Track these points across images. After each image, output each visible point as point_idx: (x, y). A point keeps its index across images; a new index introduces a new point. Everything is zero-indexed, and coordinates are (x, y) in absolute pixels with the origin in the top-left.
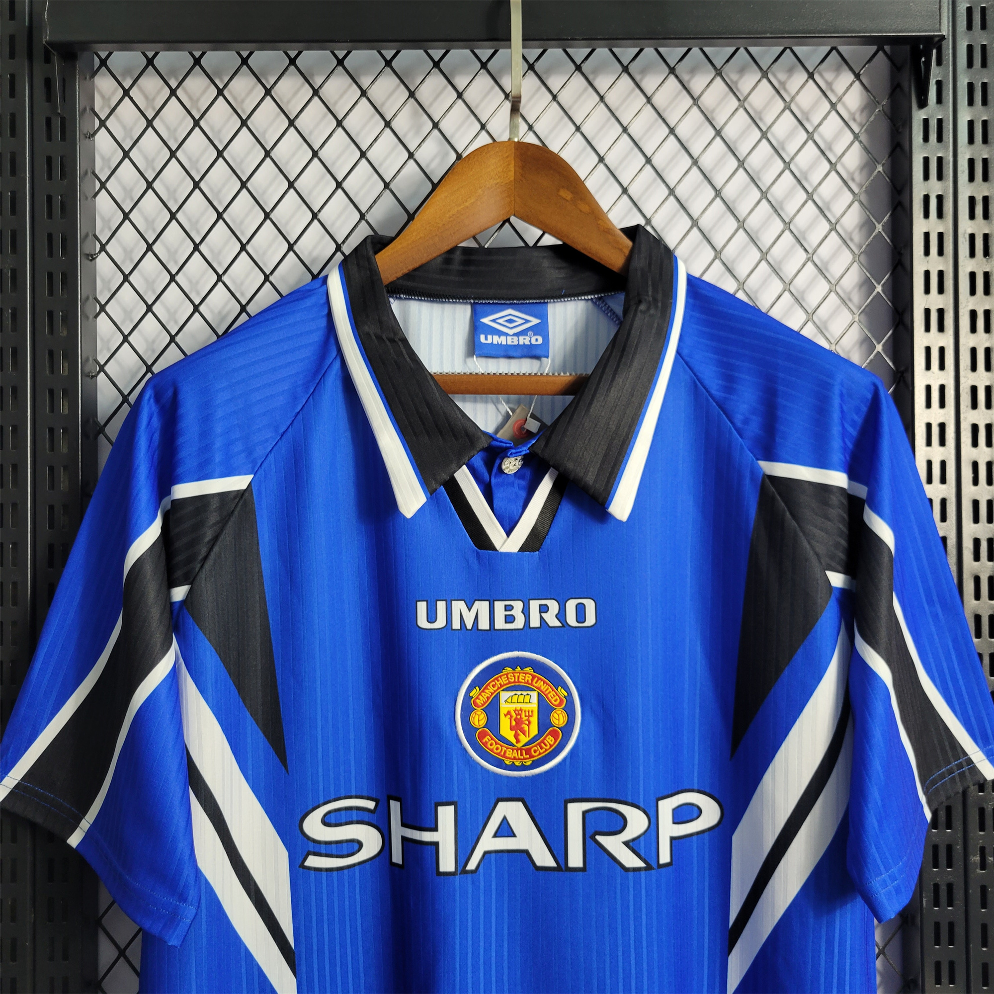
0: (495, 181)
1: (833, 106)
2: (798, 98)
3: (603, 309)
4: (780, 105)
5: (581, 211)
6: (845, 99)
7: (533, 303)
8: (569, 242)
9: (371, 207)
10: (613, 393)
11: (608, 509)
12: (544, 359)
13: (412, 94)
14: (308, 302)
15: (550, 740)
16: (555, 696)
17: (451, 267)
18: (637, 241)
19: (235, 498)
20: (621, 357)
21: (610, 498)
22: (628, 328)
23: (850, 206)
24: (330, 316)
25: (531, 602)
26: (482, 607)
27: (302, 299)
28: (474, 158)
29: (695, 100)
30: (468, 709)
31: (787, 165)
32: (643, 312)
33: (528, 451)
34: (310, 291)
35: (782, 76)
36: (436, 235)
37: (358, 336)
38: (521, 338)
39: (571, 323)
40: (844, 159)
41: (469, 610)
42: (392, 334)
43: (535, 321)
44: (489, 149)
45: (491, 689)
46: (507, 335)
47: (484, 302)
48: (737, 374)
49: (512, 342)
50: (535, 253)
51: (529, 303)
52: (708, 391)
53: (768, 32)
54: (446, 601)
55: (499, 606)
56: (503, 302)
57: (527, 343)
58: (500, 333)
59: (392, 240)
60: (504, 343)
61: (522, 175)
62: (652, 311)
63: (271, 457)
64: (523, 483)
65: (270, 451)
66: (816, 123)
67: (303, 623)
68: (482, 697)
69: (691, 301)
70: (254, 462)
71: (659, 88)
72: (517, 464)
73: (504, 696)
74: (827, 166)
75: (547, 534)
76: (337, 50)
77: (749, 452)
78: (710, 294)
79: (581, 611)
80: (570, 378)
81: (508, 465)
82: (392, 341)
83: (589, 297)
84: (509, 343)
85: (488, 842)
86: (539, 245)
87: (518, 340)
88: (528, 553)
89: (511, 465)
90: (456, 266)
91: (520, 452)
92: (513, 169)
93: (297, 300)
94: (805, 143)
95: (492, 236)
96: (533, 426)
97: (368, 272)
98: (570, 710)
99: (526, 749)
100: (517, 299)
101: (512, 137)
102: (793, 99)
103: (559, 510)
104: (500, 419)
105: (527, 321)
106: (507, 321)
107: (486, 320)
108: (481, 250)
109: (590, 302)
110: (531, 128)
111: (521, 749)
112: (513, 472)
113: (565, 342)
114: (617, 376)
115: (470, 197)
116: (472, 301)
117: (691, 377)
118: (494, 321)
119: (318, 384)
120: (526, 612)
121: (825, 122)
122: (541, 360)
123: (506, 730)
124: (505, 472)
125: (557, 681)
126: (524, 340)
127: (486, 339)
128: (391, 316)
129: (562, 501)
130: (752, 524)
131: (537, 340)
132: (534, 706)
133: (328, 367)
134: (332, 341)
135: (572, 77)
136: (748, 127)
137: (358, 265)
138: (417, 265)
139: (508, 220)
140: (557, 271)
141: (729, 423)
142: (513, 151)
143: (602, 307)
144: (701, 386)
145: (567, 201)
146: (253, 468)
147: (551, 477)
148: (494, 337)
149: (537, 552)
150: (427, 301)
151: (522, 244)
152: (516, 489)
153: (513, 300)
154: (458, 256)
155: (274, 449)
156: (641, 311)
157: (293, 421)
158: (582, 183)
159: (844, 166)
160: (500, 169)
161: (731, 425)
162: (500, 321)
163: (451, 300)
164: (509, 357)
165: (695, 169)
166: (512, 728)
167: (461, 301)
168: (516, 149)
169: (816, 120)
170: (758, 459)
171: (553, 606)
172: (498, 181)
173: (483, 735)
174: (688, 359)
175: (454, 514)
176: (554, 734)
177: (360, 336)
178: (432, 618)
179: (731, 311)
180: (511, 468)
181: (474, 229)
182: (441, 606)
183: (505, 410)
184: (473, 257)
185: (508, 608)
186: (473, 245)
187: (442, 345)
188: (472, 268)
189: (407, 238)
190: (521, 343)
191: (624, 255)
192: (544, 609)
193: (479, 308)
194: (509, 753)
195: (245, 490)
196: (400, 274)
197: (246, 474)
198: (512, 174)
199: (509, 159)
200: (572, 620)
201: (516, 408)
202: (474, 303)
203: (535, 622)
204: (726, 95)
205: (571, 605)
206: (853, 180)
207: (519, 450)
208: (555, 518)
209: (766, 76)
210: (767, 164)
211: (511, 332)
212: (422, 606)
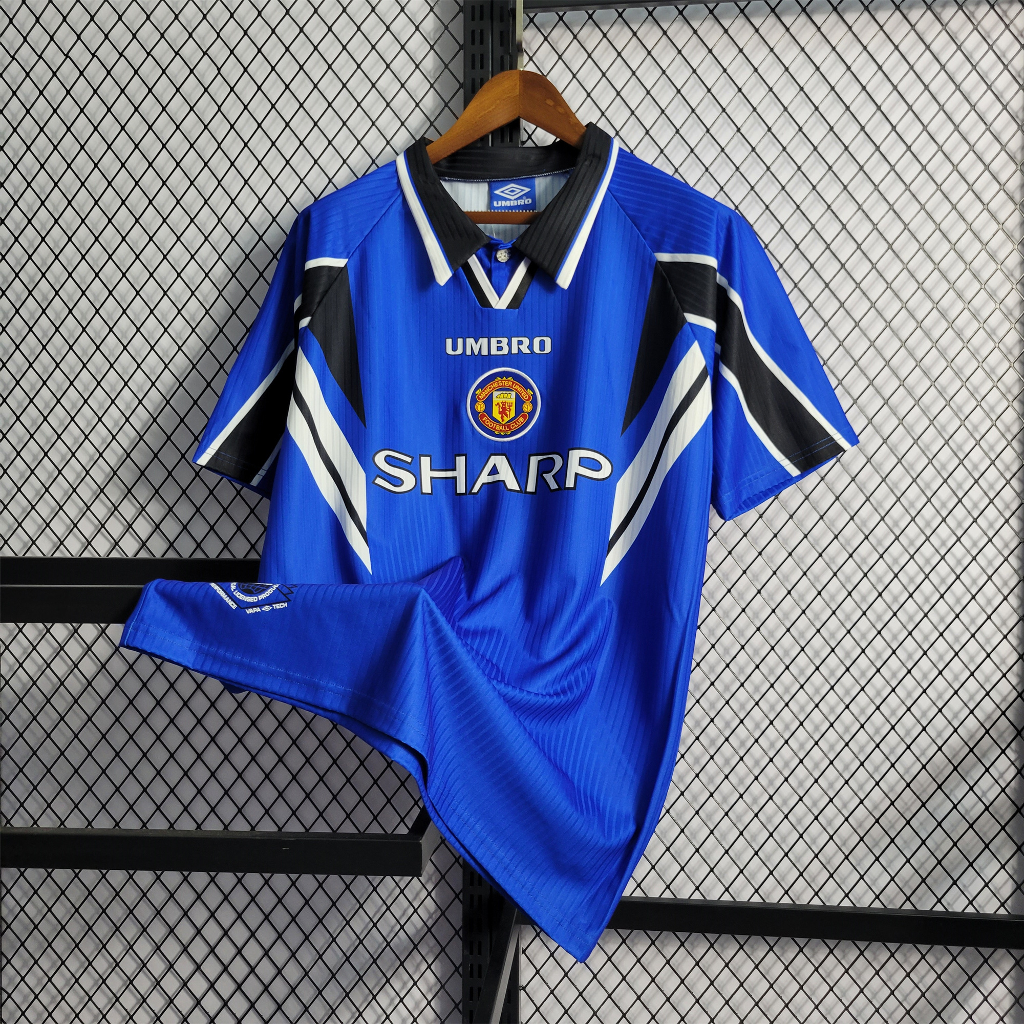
1: (1007, 26)
2: (983, 23)
4: (971, 27)
5: (559, 112)
6: (1015, 21)
7: (525, 178)
11: (556, 281)
15: (521, 419)
16: (526, 394)
19: (337, 271)
21: (557, 275)
22: (576, 174)
23: (1016, 93)
25: (513, 339)
26: (484, 341)
29: (913, 27)
30: (474, 401)
33: (512, 246)
35: (972, 8)
38: (519, 201)
40: (1013, 62)
41: (476, 343)
43: (527, 190)
45: (488, 390)
46: (510, 200)
49: (514, 204)
52: (625, 212)
54: (463, 338)
55: (494, 341)
57: (523, 203)
58: (506, 199)
60: (509, 205)
61: (524, 91)
62: (594, 164)
66: (995, 38)
68: (482, 394)
72: (505, 255)
73: (496, 394)
74: (1002, 67)
75: (524, 299)
79: (542, 345)
81: (500, 256)
84: (511, 205)
85: (484, 478)
87: (517, 203)
88: (512, 309)
89: (502, 256)
92: (518, 88)
94: (987, 52)
98: (534, 403)
99: (507, 425)
100: (515, 177)
102: (979, 23)
105: (523, 190)
106: (509, 191)
107: (497, 192)
111: (504, 425)
112: (503, 260)
115: (492, 105)
116: (488, 180)
118: (502, 192)
120: (509, 344)
123: (496, 414)
124: (499, 260)
125: (527, 386)
126: (521, 202)
127: (497, 203)
129: (533, 280)
131: (528, 201)
132: (513, 400)
136: (948, 43)
144: (622, 209)
145: (551, 106)
147: (525, 264)
148: (502, 202)
156: (586, 165)
157: (372, 229)
159: (1013, 67)
161: (638, 232)
162: (505, 192)
166: (500, 413)
167: (482, 181)
169: (994, 37)
171: (526, 341)
173: (483, 416)
174: (615, 193)
176: (524, 416)
178: (455, 348)
182: (460, 341)
185: (499, 342)
190: (519, 204)
192: (520, 343)
193: (493, 185)
194: (498, 428)
195: (343, 268)
197: (344, 258)
200: (537, 349)
203: (515, 351)
204: (933, 22)
205: (537, 341)
206: (1020, 76)
207: (506, 246)
208: (529, 290)
210: (960, 68)
211: (513, 198)
212: (449, 342)
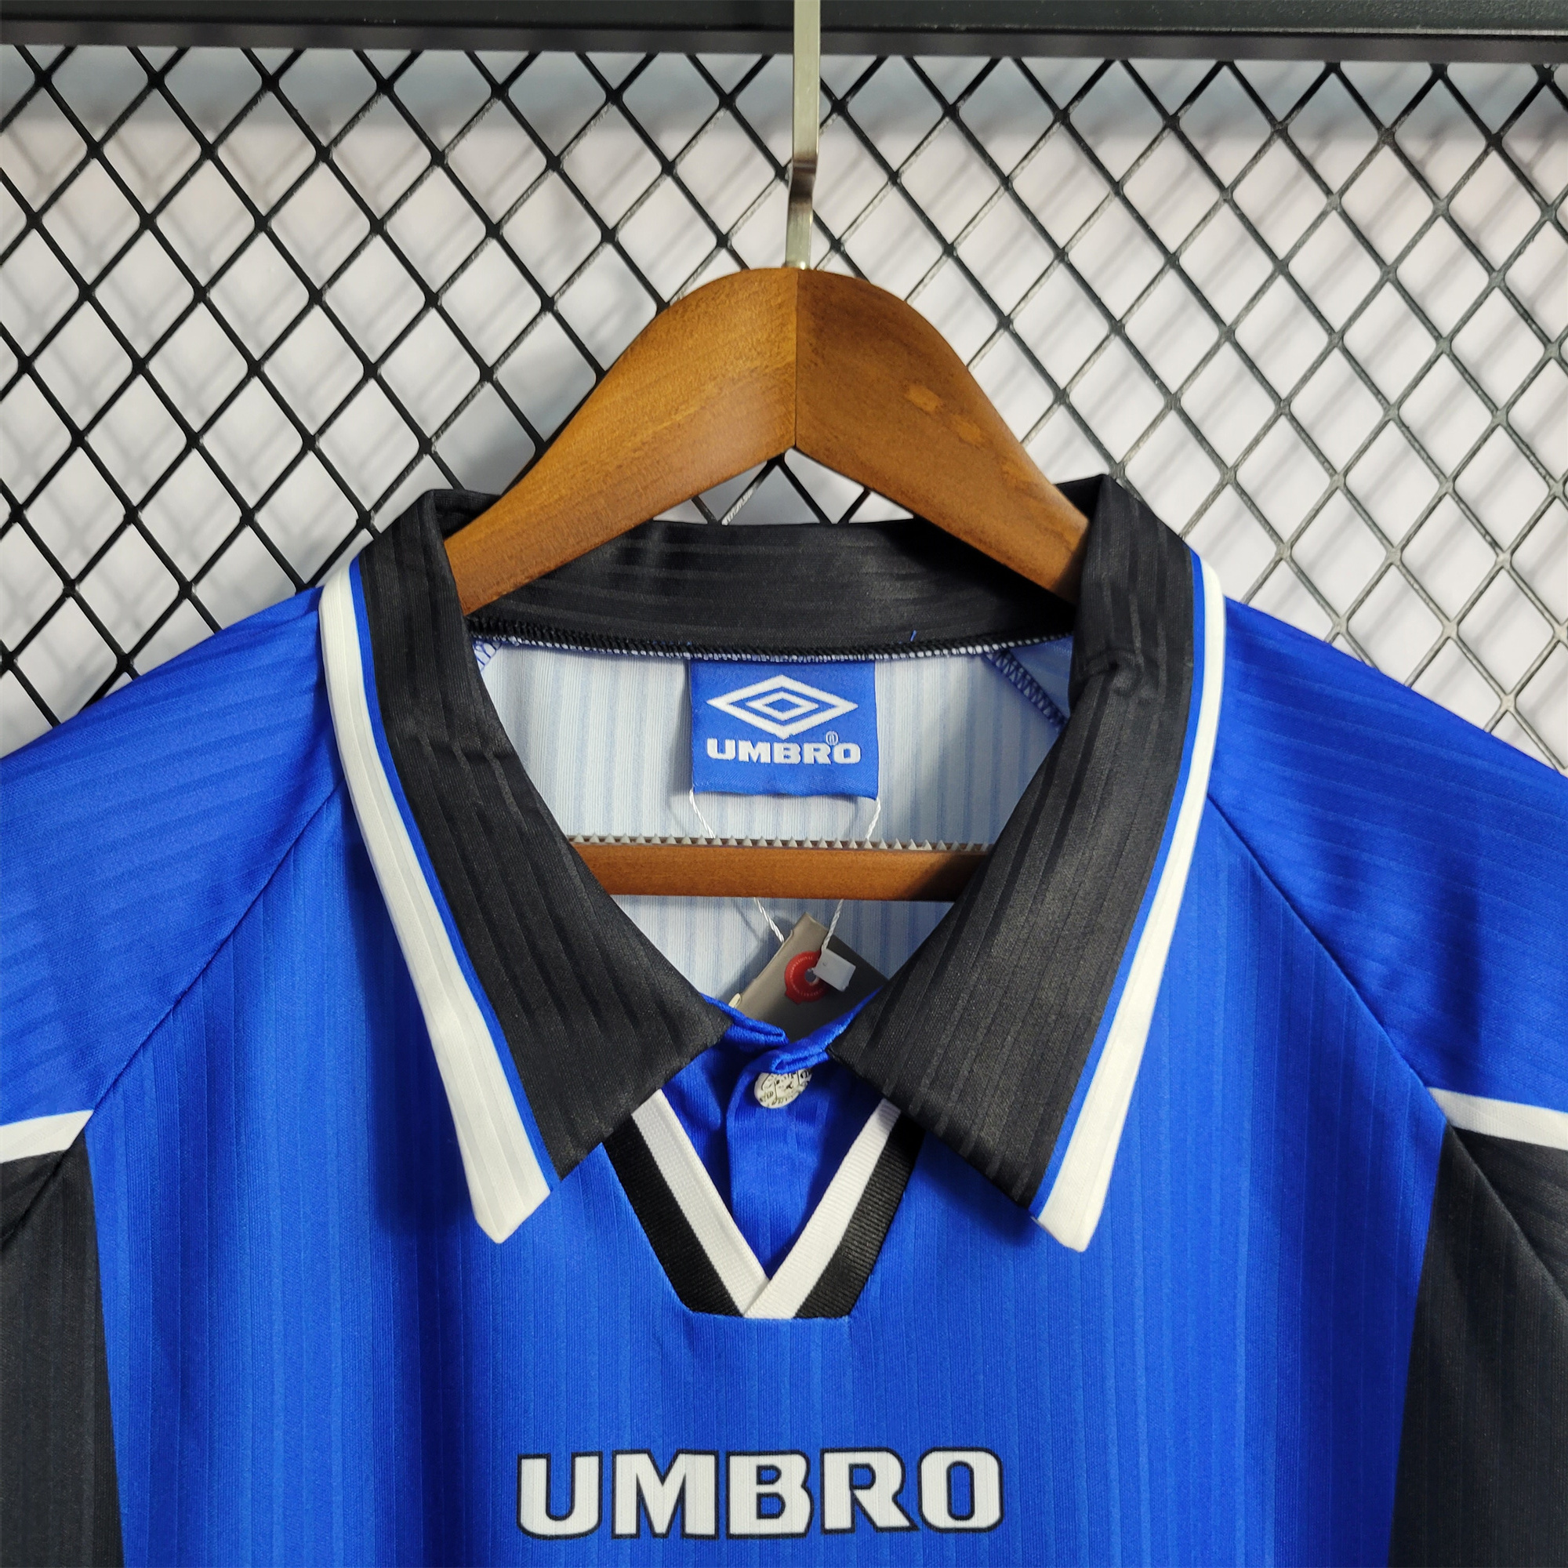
0: (749, 364)
1: (1548, 211)
3: (1012, 677)
4: (1425, 205)
5: (961, 440)
7: (838, 662)
8: (930, 516)
9: (447, 424)
10: (1052, 905)
11: (1037, 1215)
12: (864, 802)
13: (554, 163)
14: (267, 656)
17: (637, 570)
18: (1100, 515)
19: (35, 1176)
20: (1070, 810)
21: (1041, 1188)
22: (1086, 734)
24: (321, 689)
25: (828, 1457)
26: (697, 1470)
27: (251, 646)
28: (697, 306)
31: (1445, 345)
32: (1124, 695)
33: (825, 1056)
34: (275, 625)
36: (600, 492)
37: (387, 747)
38: (808, 748)
39: (931, 713)
41: (663, 1479)
42: (477, 739)
43: (843, 706)
44: (736, 285)
46: (772, 739)
47: (717, 657)
48: (1365, 856)
49: (786, 757)
50: (846, 541)
51: (830, 662)
52: (1288, 897)
53: (1417, 24)
54: (600, 1455)
55: (743, 1469)
56: (765, 658)
57: (823, 759)
58: (756, 735)
59: (491, 501)
60: (765, 759)
61: (815, 351)
62: (1145, 692)
63: (146, 1061)
64: (810, 1131)
65: (144, 1045)
66: (1509, 249)
67: (211, 1516)
69: (1239, 664)
70: (95, 1078)
71: (1141, 161)
72: (795, 1084)
74: (1539, 349)
75: (872, 1271)
76: (369, 47)
77: (1402, 1063)
78: (1285, 650)
79: (960, 1482)
80: (934, 858)
81: (772, 1089)
82: (476, 758)
83: (979, 649)
84: (779, 759)
86: (854, 519)
87: (801, 754)
88: (820, 1320)
89: (779, 1088)
90: (649, 569)
91: (805, 1059)
92: (794, 336)
93: (237, 649)
94: (1486, 294)
95: (741, 496)
96: (836, 971)
97: (425, 580)
100: (800, 653)
101: (792, 257)
102: (1453, 193)
103: (904, 1204)
104: (753, 947)
105: (824, 706)
106: (771, 705)
107: (721, 703)
108: (713, 530)
109: (978, 662)
110: (836, 245)
112: (785, 1103)
113: (917, 756)
114: (1060, 861)
115: (685, 402)
116: (688, 655)
117: (1244, 858)
118: (741, 704)
119: (280, 866)
120: (814, 1486)
121: (1531, 247)
122: (856, 802)
124: (764, 1104)
126: (815, 754)
127: (721, 749)
128: (476, 694)
129: (912, 1183)
130: (1419, 1262)
131: (847, 753)
133: (309, 823)
134: (324, 755)
135: (935, 133)
136: (1348, 252)
137: (400, 563)
138: (552, 565)
139: (778, 461)
140: (898, 585)
141: (1348, 983)
142: (795, 291)
143: (1009, 674)
144: (1270, 884)
145: (927, 413)
146: (92, 1093)
147: (883, 1118)
148: (741, 744)
149: (846, 1319)
150: (576, 653)
151: (813, 518)
152: (790, 1148)
153: (789, 655)
154: (654, 544)
155: (155, 1038)
156: (1118, 692)
157: (209, 964)
158: (965, 370)
160: (762, 336)
161: (1352, 988)
162: (757, 705)
163: (635, 652)
164: (777, 794)
165: (1227, 349)
167: (661, 654)
168: (802, 287)
169: (1509, 244)
170: (1427, 1084)
171: (888, 1469)
172: (757, 363)
174: (1234, 814)
175: (627, 1213)
177: (392, 746)
178: (559, 1505)
179: (1346, 695)
180: (780, 1093)
181: (695, 478)
182: (587, 1469)
183: (766, 924)
184: (692, 548)
185: (769, 1475)
186: (696, 518)
187: (610, 760)
188: (690, 574)
189: (528, 497)
190: (808, 759)
191: (1068, 549)
192: (861, 1478)
193: (705, 673)
195: (65, 1155)
196: (507, 587)
197: (70, 1110)
198: (790, 346)
199: (784, 310)
200: (936, 1509)
201: (794, 920)
202: (693, 659)
203: (838, 1516)
204: (1297, 183)
205: (935, 1468)
207: (801, 1055)
208: (894, 1227)
209: (1390, 140)
211: (783, 732)
212: (534, 1473)
